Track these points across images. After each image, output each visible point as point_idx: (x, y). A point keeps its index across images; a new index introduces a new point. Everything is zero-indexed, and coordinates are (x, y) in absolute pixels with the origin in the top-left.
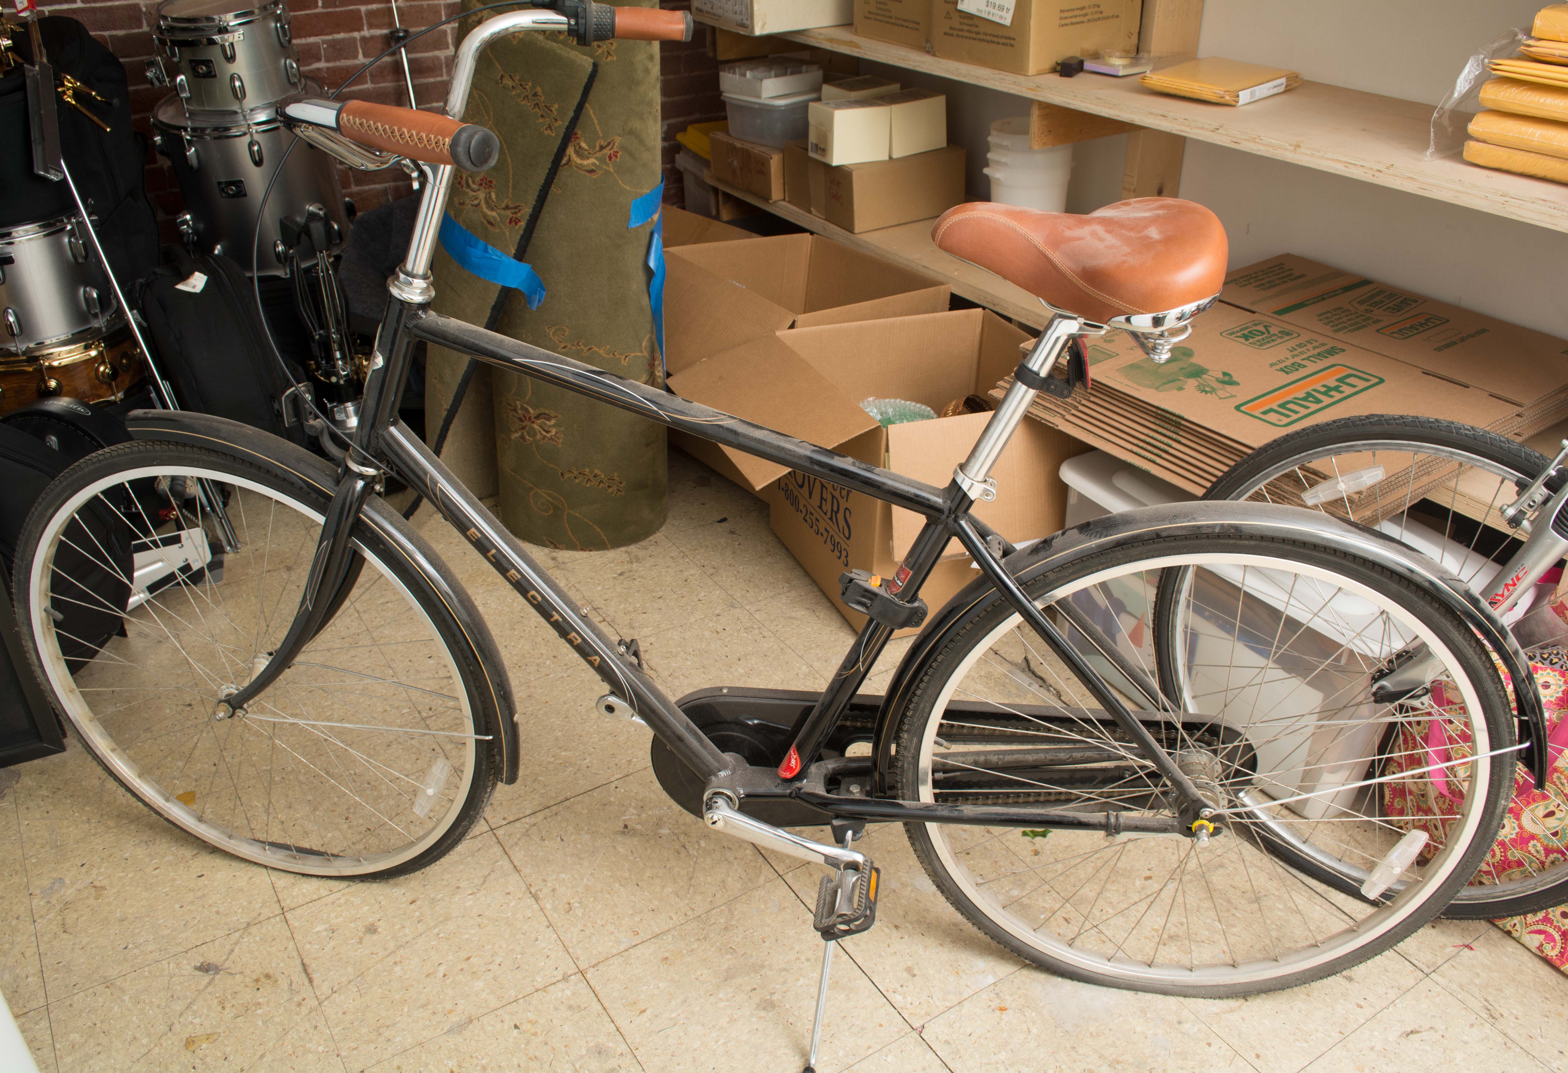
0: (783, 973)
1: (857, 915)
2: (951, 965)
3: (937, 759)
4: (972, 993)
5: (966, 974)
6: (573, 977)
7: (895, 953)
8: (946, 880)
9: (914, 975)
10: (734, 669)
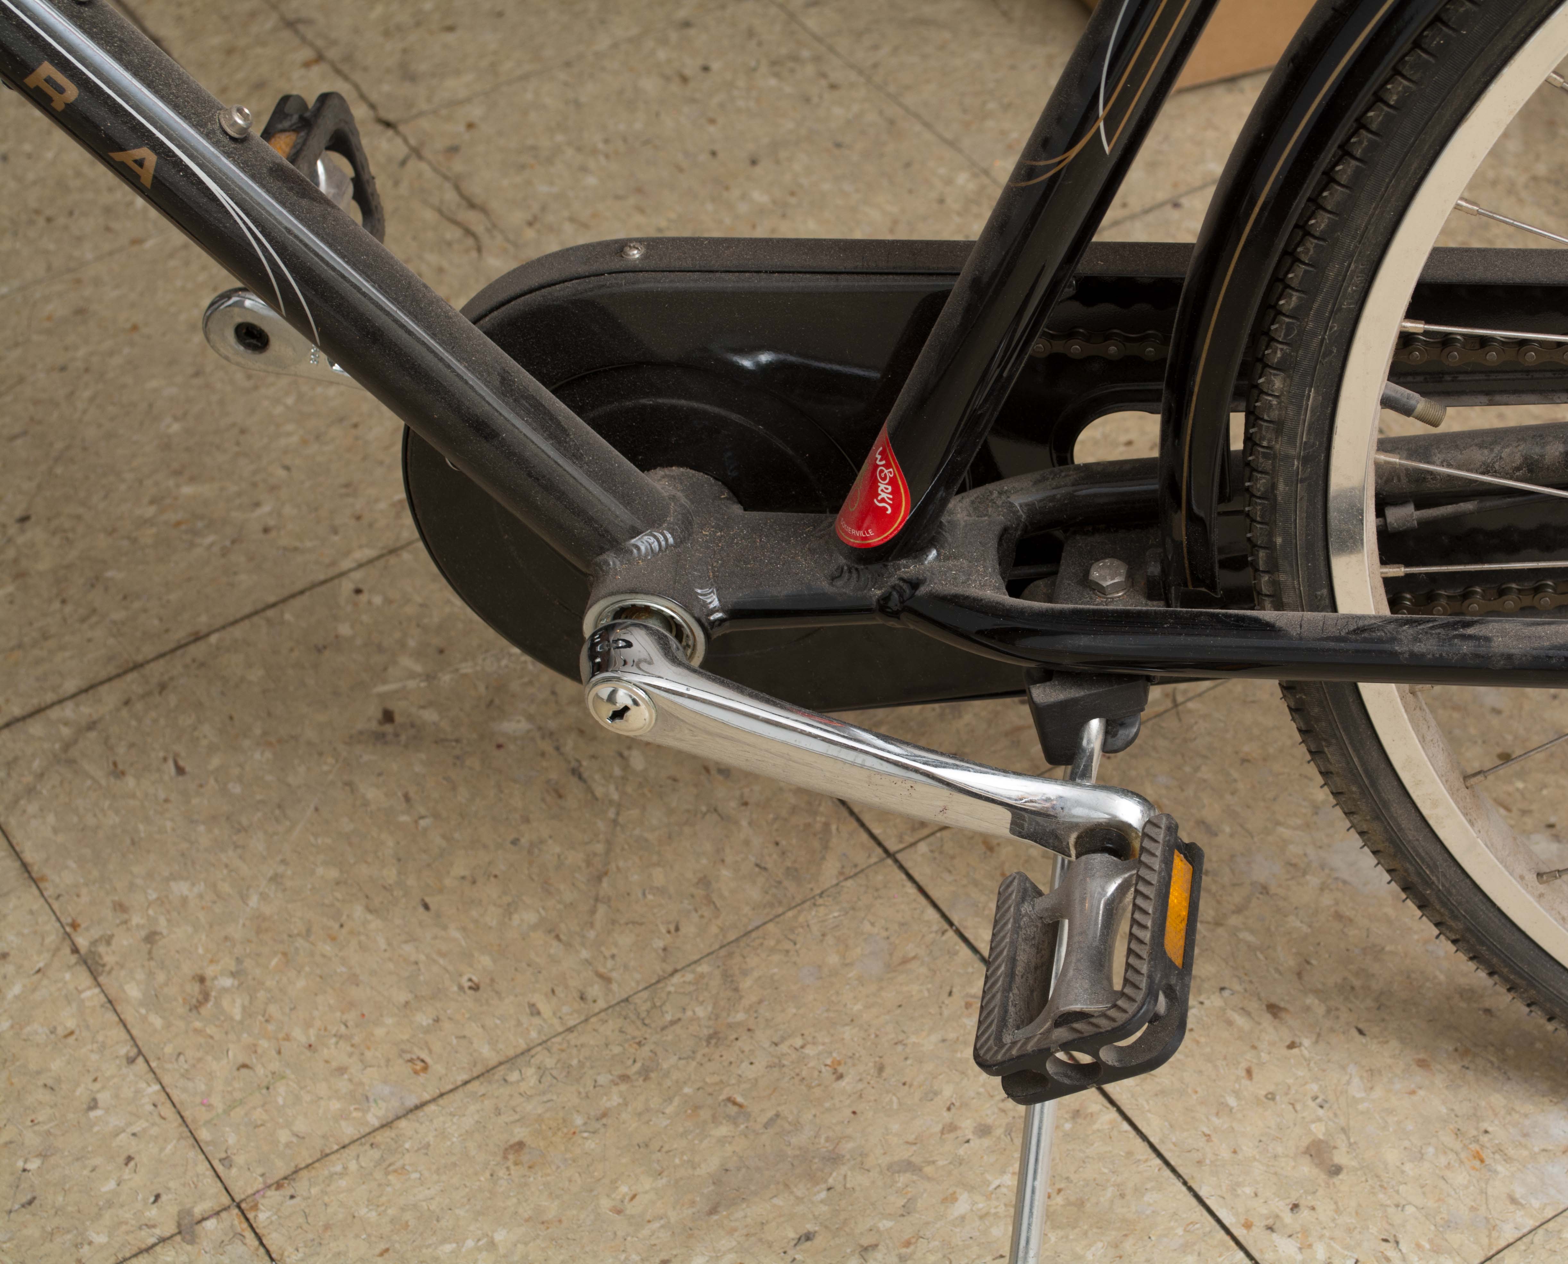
0: (902, 1179)
1: (1121, 1017)
2: (1458, 1133)
3: (1394, 459)
4: (1531, 1223)
5: (1508, 1159)
6: (210, 1224)
7: (1271, 1097)
8: (1434, 868)
9: (1336, 1170)
10: (736, 193)
